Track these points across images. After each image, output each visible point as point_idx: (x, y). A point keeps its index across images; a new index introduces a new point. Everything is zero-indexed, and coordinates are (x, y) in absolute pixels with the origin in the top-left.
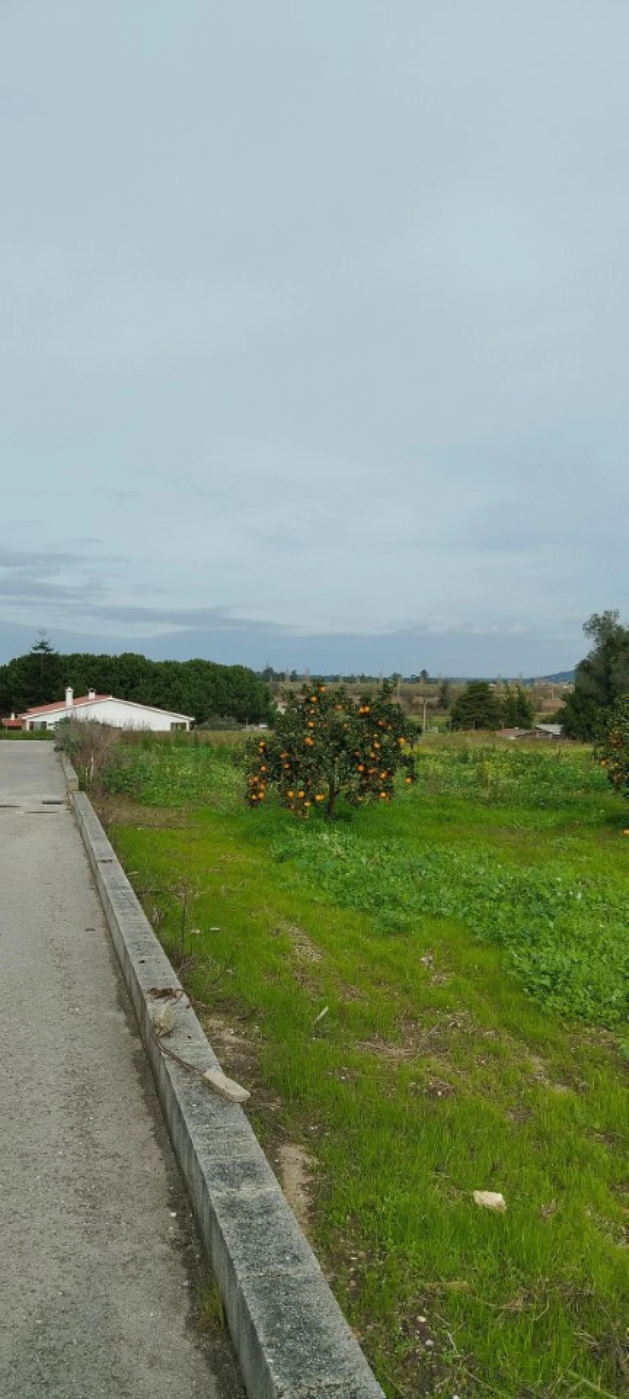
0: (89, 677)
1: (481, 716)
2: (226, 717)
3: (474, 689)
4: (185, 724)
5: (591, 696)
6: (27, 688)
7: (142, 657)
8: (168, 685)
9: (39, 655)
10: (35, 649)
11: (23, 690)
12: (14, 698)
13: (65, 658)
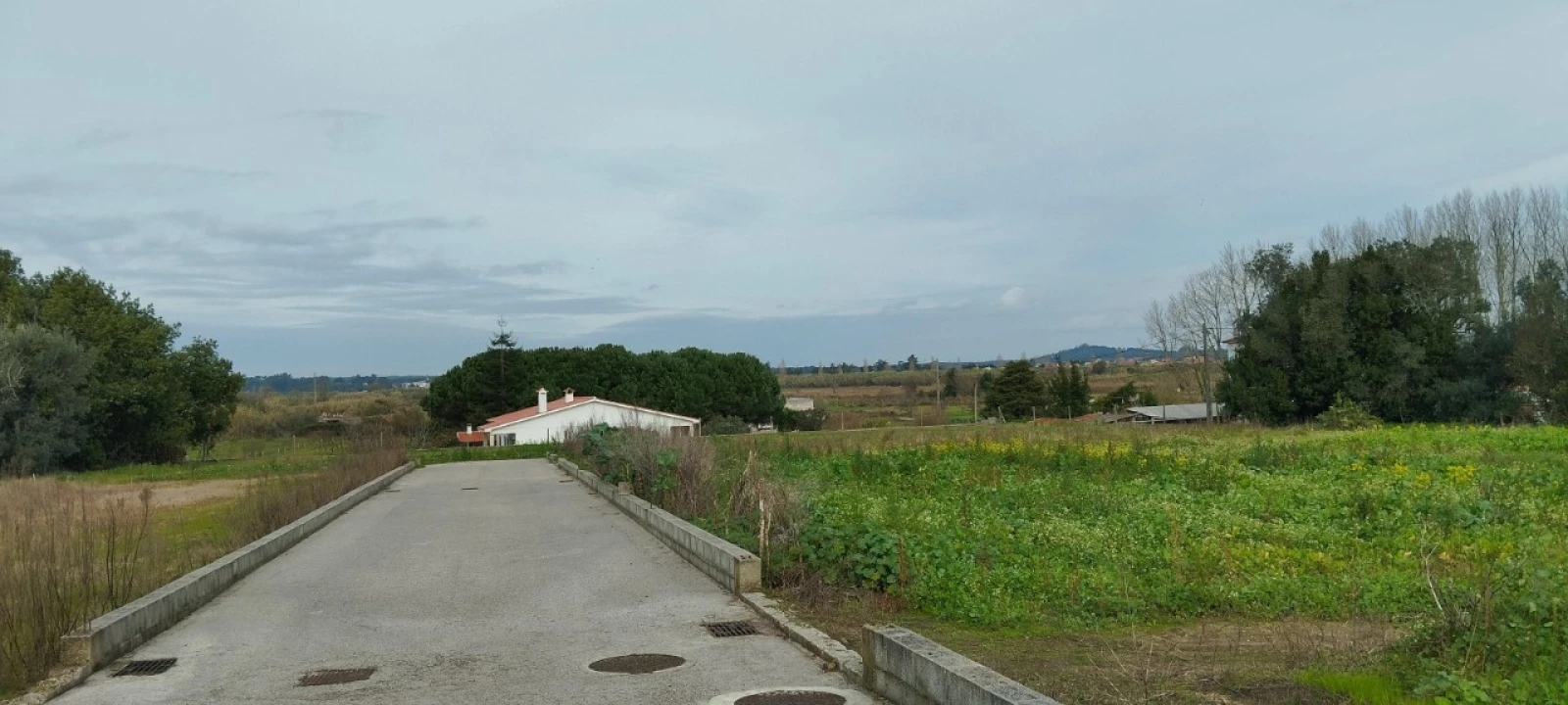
0: (562, 376)
1: (1024, 401)
2: (730, 417)
3: (1011, 370)
4: (688, 427)
5: (1270, 361)
6: (488, 391)
7: (621, 348)
8: (656, 381)
9: (499, 351)
10: (494, 343)
11: (481, 395)
12: (470, 405)
13: (530, 353)
